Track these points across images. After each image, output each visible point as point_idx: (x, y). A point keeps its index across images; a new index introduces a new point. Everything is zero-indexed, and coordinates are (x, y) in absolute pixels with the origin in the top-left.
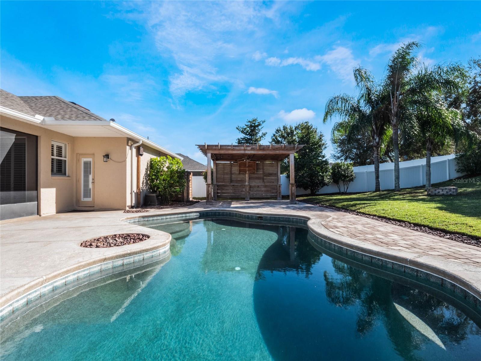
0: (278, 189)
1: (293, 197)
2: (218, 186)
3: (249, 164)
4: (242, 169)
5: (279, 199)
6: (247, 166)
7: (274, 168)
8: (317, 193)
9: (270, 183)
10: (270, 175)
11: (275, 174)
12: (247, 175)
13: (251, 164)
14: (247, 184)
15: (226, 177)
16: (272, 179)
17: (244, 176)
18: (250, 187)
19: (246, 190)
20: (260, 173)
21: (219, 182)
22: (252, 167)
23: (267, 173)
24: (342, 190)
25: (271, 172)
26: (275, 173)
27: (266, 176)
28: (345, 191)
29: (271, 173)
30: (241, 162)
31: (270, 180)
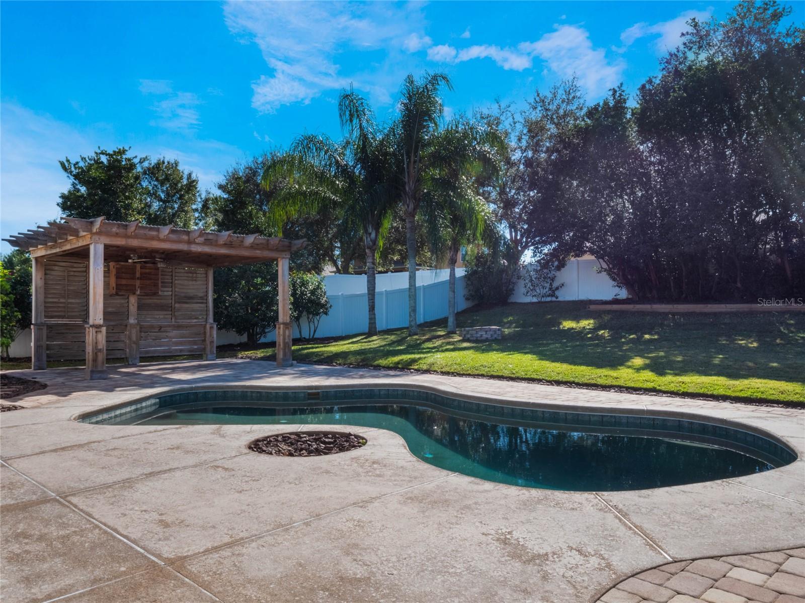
0: (208, 334)
1: (287, 350)
2: (50, 327)
3: (144, 271)
4: (124, 282)
5: (210, 356)
6: (138, 275)
7: (198, 283)
9: (190, 318)
10: (189, 299)
11: (201, 298)
12: (133, 300)
13: (147, 271)
14: (132, 321)
15: (71, 303)
16: (193, 311)
17: (123, 301)
18: (142, 329)
19: (130, 338)
20: (166, 293)
21: (52, 317)
22: (150, 279)
23: (183, 295)
25: (191, 292)
26: (201, 295)
27: (179, 303)
28: (311, 337)
29: (192, 295)
30: (123, 265)
31: (189, 313)
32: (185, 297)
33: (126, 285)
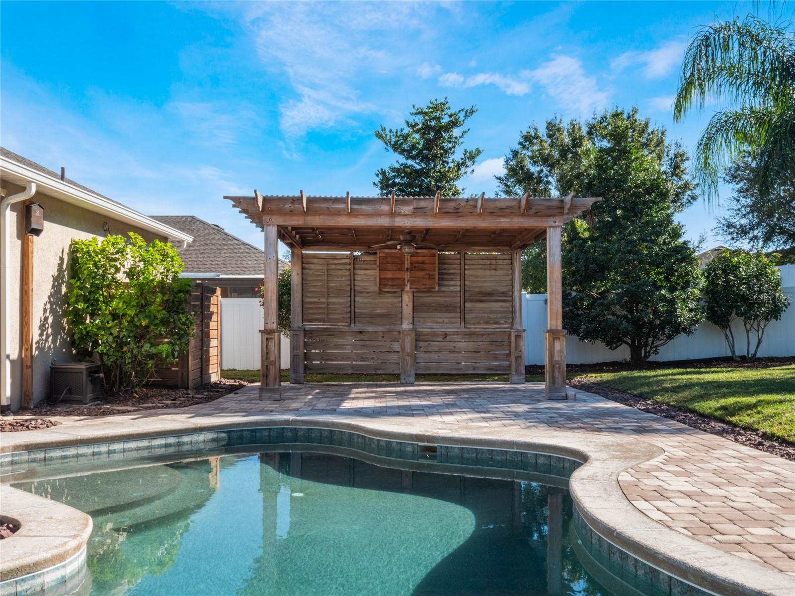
0: (513, 345)
1: (557, 374)
2: (307, 333)
3: (414, 259)
4: (389, 275)
5: (515, 378)
6: (407, 265)
7: (499, 272)
8: (653, 358)
9: (487, 323)
10: (485, 296)
11: (504, 293)
12: (407, 298)
13: (420, 259)
14: (406, 326)
15: (334, 303)
16: (492, 312)
17: (395, 300)
18: (418, 338)
19: (403, 349)
20: (452, 289)
21: (312, 321)
22: (422, 270)
23: (477, 290)
24: (741, 350)
25: (488, 286)
26: (504, 289)
27: (471, 301)
28: (752, 351)
29: (489, 290)
30: (387, 253)
31: (486, 315)
32: (480, 293)
33: (392, 279)
